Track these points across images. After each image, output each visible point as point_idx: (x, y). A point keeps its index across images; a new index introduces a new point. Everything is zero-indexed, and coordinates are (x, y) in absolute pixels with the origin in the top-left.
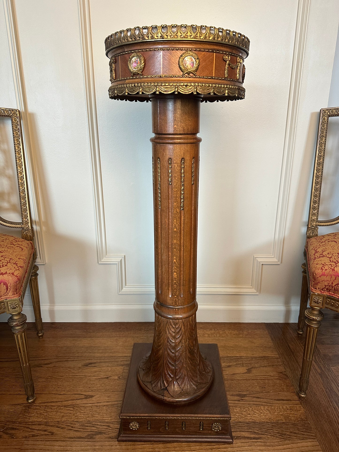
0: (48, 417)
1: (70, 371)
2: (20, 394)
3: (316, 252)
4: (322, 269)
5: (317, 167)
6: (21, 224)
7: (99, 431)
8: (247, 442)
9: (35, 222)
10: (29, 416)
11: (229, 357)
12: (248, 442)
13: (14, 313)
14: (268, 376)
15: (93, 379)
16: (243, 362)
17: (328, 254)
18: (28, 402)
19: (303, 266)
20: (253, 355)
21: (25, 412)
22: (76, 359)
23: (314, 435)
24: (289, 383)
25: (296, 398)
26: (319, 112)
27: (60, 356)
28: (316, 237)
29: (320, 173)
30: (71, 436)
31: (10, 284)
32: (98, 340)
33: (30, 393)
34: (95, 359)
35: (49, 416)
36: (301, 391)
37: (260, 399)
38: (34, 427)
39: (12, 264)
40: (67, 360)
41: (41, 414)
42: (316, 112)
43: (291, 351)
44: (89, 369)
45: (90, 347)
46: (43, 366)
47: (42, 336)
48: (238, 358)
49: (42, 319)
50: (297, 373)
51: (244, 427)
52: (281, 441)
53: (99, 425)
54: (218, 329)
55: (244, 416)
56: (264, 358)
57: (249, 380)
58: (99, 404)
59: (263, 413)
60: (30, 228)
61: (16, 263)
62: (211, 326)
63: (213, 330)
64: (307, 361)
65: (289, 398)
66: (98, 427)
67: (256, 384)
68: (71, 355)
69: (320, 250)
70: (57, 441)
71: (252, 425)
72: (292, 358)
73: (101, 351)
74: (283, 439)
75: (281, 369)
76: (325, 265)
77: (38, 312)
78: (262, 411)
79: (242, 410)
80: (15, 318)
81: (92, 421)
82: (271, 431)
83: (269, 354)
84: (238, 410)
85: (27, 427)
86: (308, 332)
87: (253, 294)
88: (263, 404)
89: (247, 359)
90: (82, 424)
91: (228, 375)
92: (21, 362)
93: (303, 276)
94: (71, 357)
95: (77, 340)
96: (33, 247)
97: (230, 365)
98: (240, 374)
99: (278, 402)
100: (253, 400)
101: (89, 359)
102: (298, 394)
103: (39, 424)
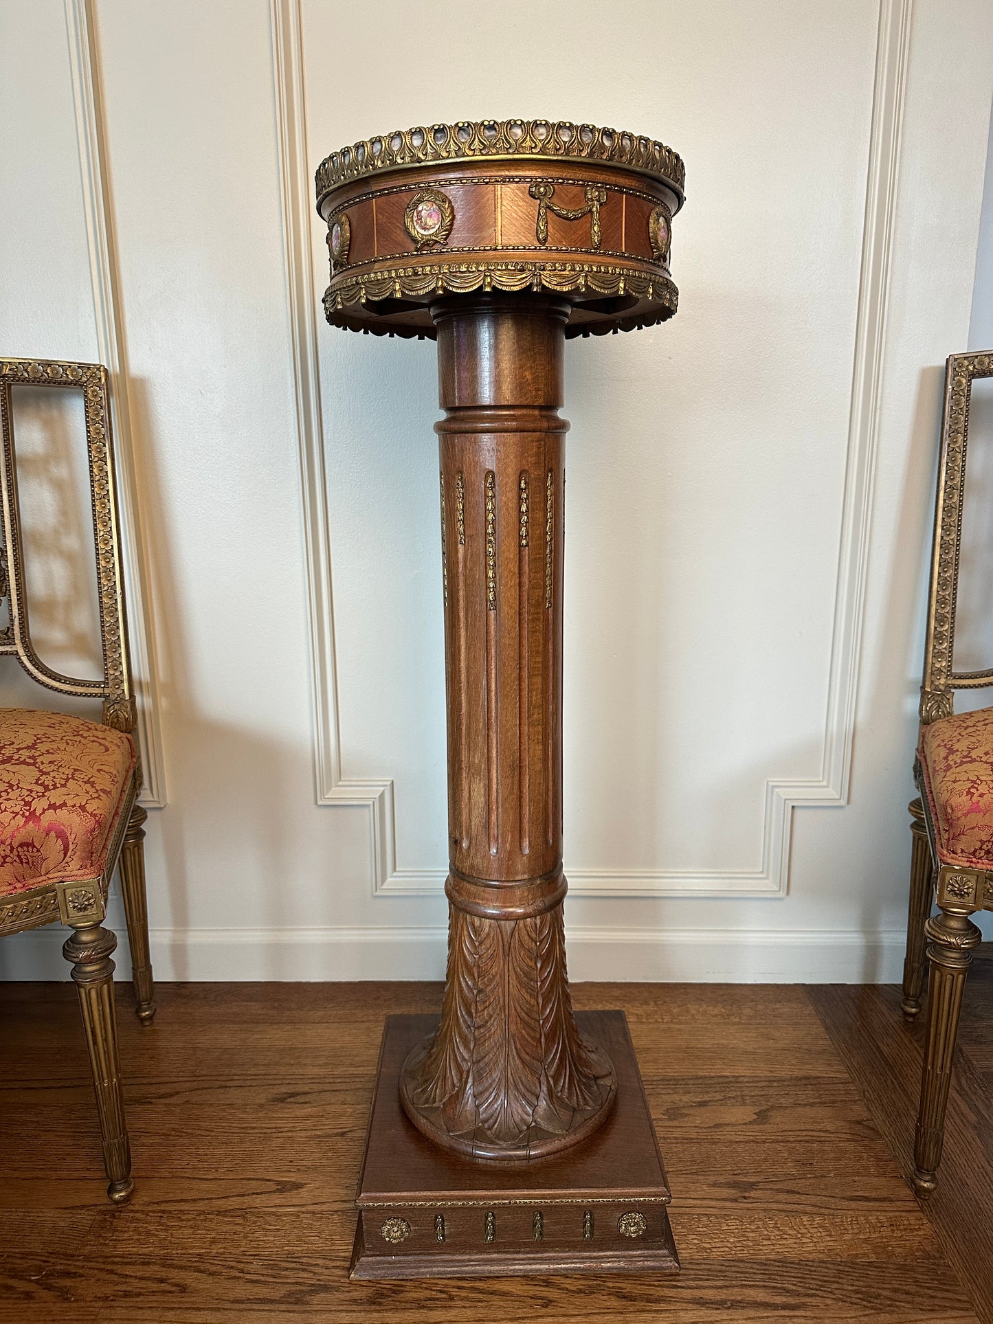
0: (171, 1242)
1: (231, 1114)
2: (88, 1179)
3: (951, 751)
5: (943, 519)
6: (102, 686)
7: (322, 1283)
8: (763, 1317)
9: (142, 684)
10: (115, 1240)
11: (701, 1077)
12: (768, 1317)
13: (82, 924)
14: (820, 1131)
15: (301, 1136)
16: (744, 1093)
17: (986, 754)
18: (111, 1198)
19: (912, 808)
20: (772, 1072)
21: (102, 1228)
22: (249, 1083)
23: (965, 1298)
24: (884, 1152)
25: (906, 1192)
26: (940, 367)
27: (203, 1072)
28: (947, 719)
29: (954, 536)
30: (238, 1296)
31: (73, 836)
32: (314, 1031)
33: (117, 1171)
34: (306, 1081)
35: (174, 1240)
36: (920, 1172)
37: (798, 1196)
38: (128, 1270)
39: (80, 783)
40: (223, 1083)
41: (148, 1233)
43: (887, 1063)
44: (287, 1111)
45: (291, 1049)
46: (153, 1100)
47: (150, 1018)
48: (727, 1080)
49: (151, 966)
50: (905, 1122)
51: (754, 1273)
52: (865, 1315)
53: (322, 1267)
54: (665, 1002)
55: (751, 1244)
56: (806, 1081)
57: (764, 1142)
58: (318, 1208)
59: (810, 1235)
60: (127, 698)
61: (91, 780)
62: (646, 994)
63: (652, 1004)
64: (935, 1075)
65: (885, 1194)
66: (318, 1270)
67: (786, 1155)
68: (234, 1071)
69: (961, 746)
70: (199, 1309)
71: (777, 1268)
72: (889, 1082)
73: (322, 1061)
74: (872, 1308)
75: (859, 1111)
76: (978, 782)
77: (140, 945)
78: (805, 1231)
79: (744, 1227)
80: (85, 938)
81: (300, 1255)
82: (835, 1286)
83: (818, 1069)
84: (734, 1227)
85: (108, 1270)
86: (936, 985)
87: (768, 895)
88: (808, 1209)
89: (754, 1084)
90: (272, 1262)
91: (701, 1128)
92: (96, 1071)
93: (914, 837)
94: (236, 1077)
95: (250, 1031)
96: (133, 752)
97: (705, 1102)
98: (735, 1125)
99: (853, 1204)
100: (776, 1198)
101: (287, 1082)
102: (912, 1182)
103: (144, 1262)
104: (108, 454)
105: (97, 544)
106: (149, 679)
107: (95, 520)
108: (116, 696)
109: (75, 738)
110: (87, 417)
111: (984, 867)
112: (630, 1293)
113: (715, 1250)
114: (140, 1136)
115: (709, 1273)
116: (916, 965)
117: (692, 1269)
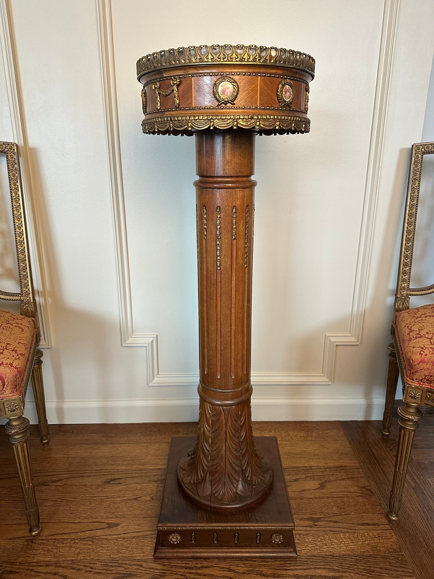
0: (59, 555)
1: (85, 490)
2: (20, 524)
3: (411, 331)
4: (420, 353)
5: (408, 219)
6: (20, 296)
7: (128, 573)
9: (38, 292)
10: (33, 554)
11: (295, 467)
13: (13, 418)
14: (347, 492)
15: (117, 501)
16: (314, 474)
17: (427, 333)
18: (31, 535)
19: (389, 348)
20: (326, 464)
21: (27, 548)
22: (93, 474)
23: (411, 571)
24: (375, 502)
25: (385, 521)
26: (409, 148)
27: (72, 469)
28: (407, 311)
29: (412, 227)
31: (7, 378)
32: (122, 448)
33: (33, 523)
34: (119, 473)
35: (61, 554)
36: (391, 512)
37: (339, 524)
38: (40, 569)
39: (10, 351)
40: (82, 475)
41: (49, 550)
42: (407, 148)
43: (376, 459)
44: (110, 488)
45: (112, 457)
46: (49, 484)
47: (47, 443)
48: (307, 468)
49: (47, 420)
50: (384, 487)
51: (320, 562)
53: (128, 565)
54: (279, 430)
55: (318, 548)
56: (341, 468)
57: (323, 498)
58: (126, 536)
59: (343, 543)
60: (32, 301)
61: (15, 349)
62: (270, 427)
63: (273, 431)
64: (400, 474)
65: (375, 521)
66: (126, 566)
67: (333, 504)
68: (86, 469)
69: (415, 328)
71: (330, 559)
72: (377, 467)
73: (126, 463)
74: (371, 577)
75: (364, 482)
76: (424, 348)
77: (42, 412)
78: (342, 541)
79: (315, 539)
80: (14, 423)
81: (118, 559)
82: (355, 567)
83: (347, 462)
84: (311, 540)
85: (30, 570)
87: (324, 383)
88: (343, 530)
89: (319, 470)
90: (105, 563)
91: (296, 492)
92: (22, 481)
93: (390, 360)
94: (87, 472)
95: (94, 448)
96: (36, 327)
97: (297, 479)
98: (311, 490)
99: (363, 527)
100: (329, 525)
101: (111, 473)
102: (387, 516)
103: (47, 565)
104: (19, 186)
105: (15, 229)
106: (42, 290)
107: (14, 218)
108: (26, 300)
109: (7, 325)
110: (8, 168)
111: (426, 386)
112: (266, 573)
113: (302, 551)
114: (44, 502)
115: (301, 562)
116: (389, 415)
117: (293, 561)
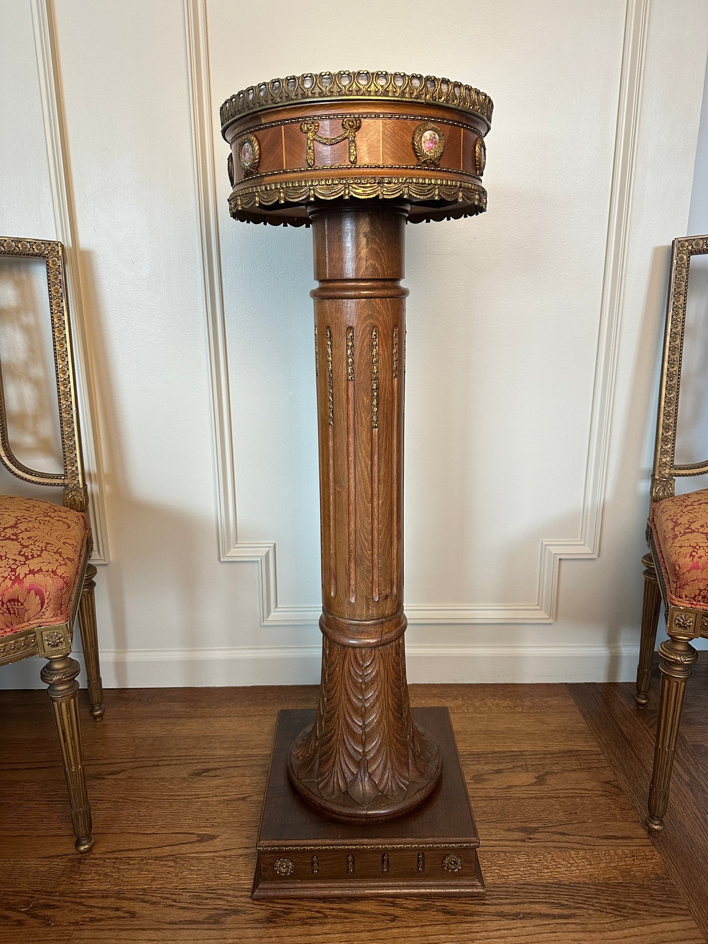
0: (123, 881)
1: (162, 785)
2: (60, 836)
3: (677, 524)
4: (691, 555)
5: (669, 356)
6: (63, 478)
7: (233, 908)
8: (545, 925)
9: (90, 475)
10: (82, 880)
11: (497, 752)
12: (549, 924)
13: (55, 657)
14: (581, 789)
15: (214, 801)
16: (527, 763)
17: (702, 526)
18: (78, 850)
19: (645, 560)
20: (546, 747)
21: (72, 871)
22: (174, 762)
23: (684, 907)
24: (626, 804)
25: (642, 832)
26: (668, 247)
27: (141, 755)
28: (671, 498)
29: (676, 368)
30: (174, 920)
31: (48, 593)
32: (220, 723)
33: (82, 831)
34: (216, 760)
35: (125, 879)
36: (652, 818)
37: (567, 836)
38: (92, 902)
39: (51, 553)
40: (156, 763)
41: (106, 874)
42: (665, 247)
43: (626, 739)
44: (203, 782)
45: (204, 737)
46: (106, 777)
47: (101, 716)
48: (515, 754)
49: (101, 680)
50: (640, 782)
51: (539, 893)
52: (616, 921)
53: (232, 896)
54: (469, 698)
55: (535, 872)
56: (570, 753)
57: (542, 798)
58: (228, 853)
59: (576, 865)
60: (81, 486)
61: (59, 551)
62: (456, 692)
63: (460, 699)
64: (664, 752)
65: (626, 833)
66: (229, 898)
67: (558, 807)
68: (163, 754)
69: (684, 520)
70: (145, 929)
71: (554, 889)
72: (628, 753)
73: (227, 745)
74: (621, 916)
75: (608, 775)
76: (697, 547)
77: (93, 664)
78: (573, 862)
79: (530, 860)
80: (57, 666)
81: (216, 888)
82: (595, 900)
83: (579, 745)
84: (523, 860)
85: (77, 903)
86: (666, 689)
87: (542, 621)
88: (575, 845)
89: (534, 757)
90: (196, 894)
91: (498, 789)
92: (66, 761)
93: (646, 581)
94: (165, 758)
95: (175, 724)
96: (86, 527)
97: (500, 770)
98: (522, 786)
99: (606, 842)
100: (552, 838)
101: (202, 761)
102: (646, 825)
103: (103, 896)
104: (65, 308)
105: (57, 374)
106: (96, 472)
107: (56, 356)
108: (73, 485)
109: (45, 518)
110: (49, 280)
111: (702, 607)
112: (452, 909)
113: (510, 877)
114: (97, 803)
115: (507, 893)
116: (646, 670)
117: (495, 891)
